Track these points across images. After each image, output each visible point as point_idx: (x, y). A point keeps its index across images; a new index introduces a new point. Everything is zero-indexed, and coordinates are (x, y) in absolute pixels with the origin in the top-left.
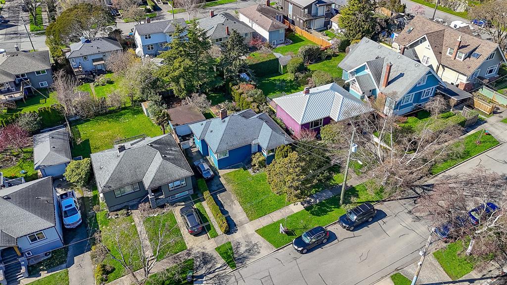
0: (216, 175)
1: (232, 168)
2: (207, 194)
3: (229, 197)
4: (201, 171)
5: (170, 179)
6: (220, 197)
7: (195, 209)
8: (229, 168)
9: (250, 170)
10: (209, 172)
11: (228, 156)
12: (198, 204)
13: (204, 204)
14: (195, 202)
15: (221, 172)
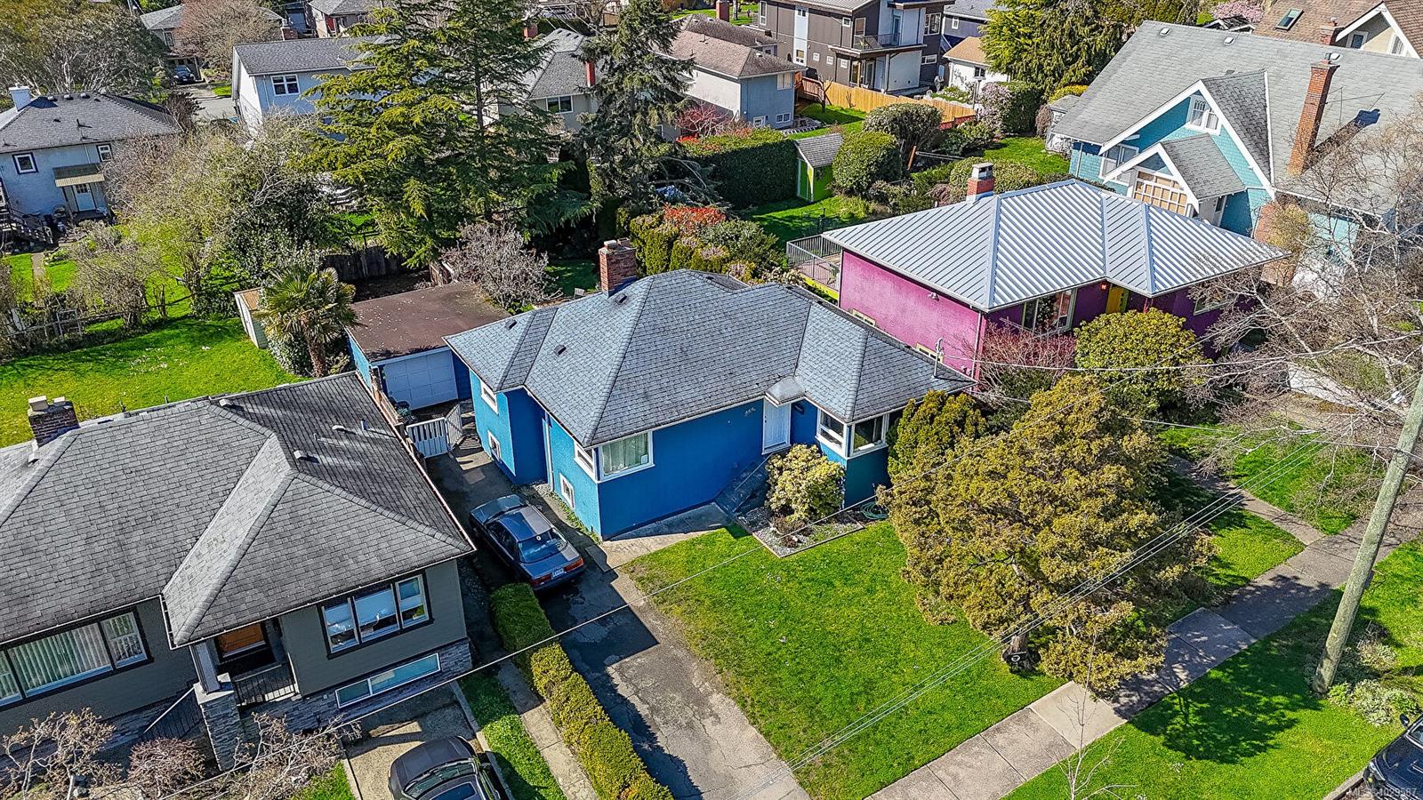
0: (591, 570)
1: (671, 529)
2: (549, 664)
3: (675, 677)
4: (512, 547)
5: (330, 581)
6: (625, 676)
7: (483, 757)
8: (657, 533)
9: (766, 538)
10: (554, 551)
11: (651, 464)
12: (500, 727)
13: (537, 722)
14: (484, 719)
15: (619, 553)
